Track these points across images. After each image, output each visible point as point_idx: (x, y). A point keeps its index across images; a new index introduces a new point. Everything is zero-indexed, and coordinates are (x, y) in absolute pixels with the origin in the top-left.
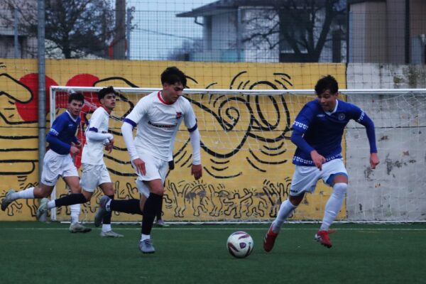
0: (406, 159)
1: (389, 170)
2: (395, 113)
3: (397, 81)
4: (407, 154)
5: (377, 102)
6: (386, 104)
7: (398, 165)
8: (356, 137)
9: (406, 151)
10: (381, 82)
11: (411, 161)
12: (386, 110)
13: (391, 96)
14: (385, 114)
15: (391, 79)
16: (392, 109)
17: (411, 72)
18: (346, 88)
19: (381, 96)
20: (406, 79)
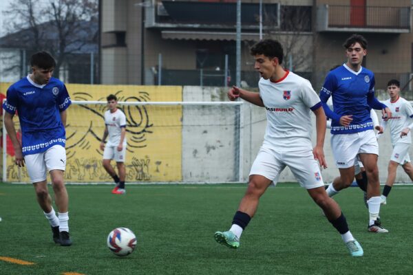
0: (218, 144)
1: (208, 151)
2: (212, 116)
3: (213, 97)
4: (219, 141)
5: (201, 110)
6: (207, 111)
7: (214, 148)
8: (189, 131)
9: (218, 139)
10: (203, 98)
11: (221, 146)
12: (207, 115)
13: (209, 106)
14: (206, 117)
15: (210, 96)
16: (210, 114)
17: (222, 92)
18: (182, 101)
19: (203, 106)
20: (218, 96)
